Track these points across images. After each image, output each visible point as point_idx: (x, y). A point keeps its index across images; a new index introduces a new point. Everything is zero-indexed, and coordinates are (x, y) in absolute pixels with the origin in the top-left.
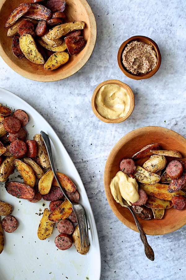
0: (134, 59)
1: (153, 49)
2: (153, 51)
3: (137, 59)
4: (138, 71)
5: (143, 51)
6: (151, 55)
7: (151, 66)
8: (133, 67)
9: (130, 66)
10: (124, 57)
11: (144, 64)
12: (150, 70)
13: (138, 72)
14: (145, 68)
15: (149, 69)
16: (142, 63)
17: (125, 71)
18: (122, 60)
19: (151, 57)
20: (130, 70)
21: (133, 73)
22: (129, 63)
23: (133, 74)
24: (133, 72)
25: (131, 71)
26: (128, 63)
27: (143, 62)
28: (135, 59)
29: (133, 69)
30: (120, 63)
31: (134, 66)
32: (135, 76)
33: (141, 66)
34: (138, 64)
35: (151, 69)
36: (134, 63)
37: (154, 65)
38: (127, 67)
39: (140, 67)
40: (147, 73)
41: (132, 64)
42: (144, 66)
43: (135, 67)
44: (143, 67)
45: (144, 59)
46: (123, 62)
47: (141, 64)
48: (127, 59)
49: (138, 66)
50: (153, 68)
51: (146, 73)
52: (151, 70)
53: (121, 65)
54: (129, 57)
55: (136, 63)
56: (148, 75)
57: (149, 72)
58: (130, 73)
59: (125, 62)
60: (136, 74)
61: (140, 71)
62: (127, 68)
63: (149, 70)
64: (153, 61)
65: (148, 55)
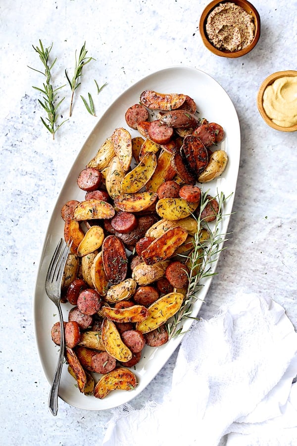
0: (222, 26)
1: (253, 21)
2: (252, 24)
3: (226, 28)
5: (238, 20)
6: (247, 29)
7: (242, 43)
8: (217, 36)
9: (213, 34)
10: (210, 19)
11: (234, 38)
12: (240, 48)
13: (222, 45)
14: (233, 43)
15: (238, 46)
16: (231, 35)
17: (205, 39)
18: (205, 22)
19: (246, 31)
22: (215, 30)
23: (215, 47)
24: (216, 43)
25: (214, 41)
26: (213, 28)
27: (233, 34)
28: (224, 26)
29: (217, 39)
32: (216, 50)
33: (229, 39)
34: (226, 34)
36: (221, 31)
37: (247, 43)
38: (210, 34)
39: (226, 39)
40: (235, 51)
41: (217, 31)
42: (233, 40)
43: (221, 38)
44: (231, 41)
45: (236, 31)
47: (230, 37)
48: (213, 22)
49: (225, 37)
50: (245, 46)
52: (241, 50)
53: (203, 29)
54: (216, 21)
55: (224, 33)
56: (234, 54)
57: (238, 51)
58: (212, 44)
59: (210, 26)
60: (220, 48)
61: (225, 46)
62: (210, 37)
63: (237, 48)
64: (248, 37)
65: (244, 27)
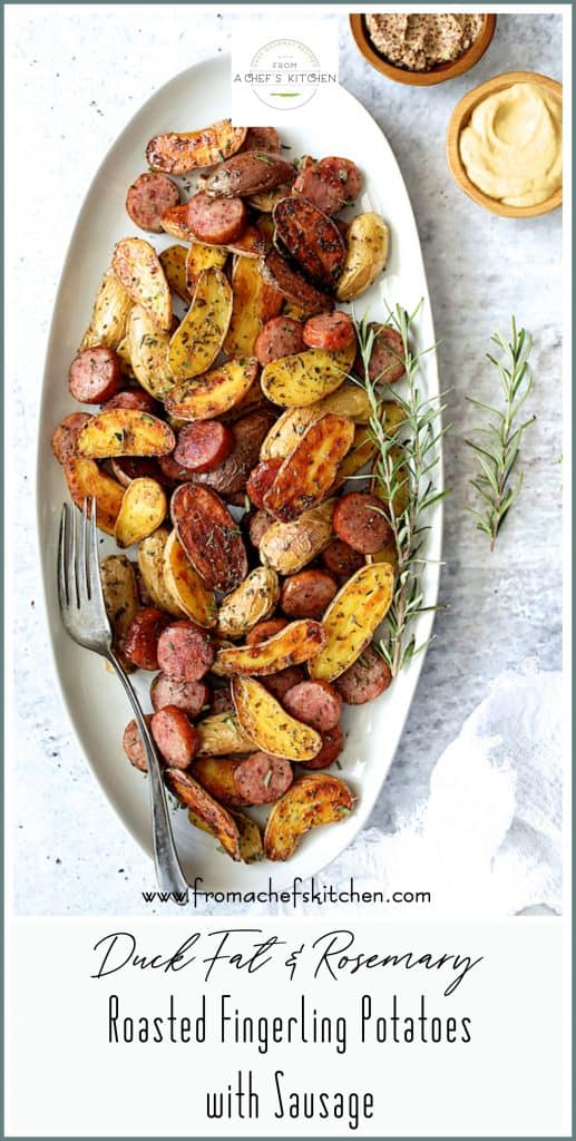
0: (405, 21)
3: (417, 20)
4: (428, 55)
7: (466, 31)
8: (407, 47)
9: (398, 46)
10: (373, 20)
11: (444, 30)
12: (467, 43)
13: (428, 59)
14: (448, 42)
15: (461, 42)
16: (433, 27)
17: (385, 66)
18: (367, 33)
20: (402, 57)
21: (414, 66)
22: (394, 36)
23: (414, 71)
24: (413, 62)
25: (406, 60)
26: (391, 36)
27: (436, 23)
28: (408, 18)
29: (411, 53)
30: (364, 42)
31: (410, 42)
32: (421, 76)
33: (435, 39)
34: (422, 32)
35: (471, 41)
36: (408, 32)
37: (476, 24)
38: (391, 50)
39: (430, 42)
40: (460, 55)
41: (402, 37)
42: (444, 35)
43: (417, 44)
44: (440, 40)
46: (372, 37)
47: (433, 33)
48: (383, 24)
49: (425, 39)
50: (476, 33)
51: (455, 56)
52: (471, 45)
53: (369, 51)
54: (388, 18)
55: (416, 31)
56: (464, 62)
57: (465, 52)
58: (405, 68)
59: (380, 34)
60: (425, 68)
61: (434, 56)
62: (392, 57)
63: (462, 47)
